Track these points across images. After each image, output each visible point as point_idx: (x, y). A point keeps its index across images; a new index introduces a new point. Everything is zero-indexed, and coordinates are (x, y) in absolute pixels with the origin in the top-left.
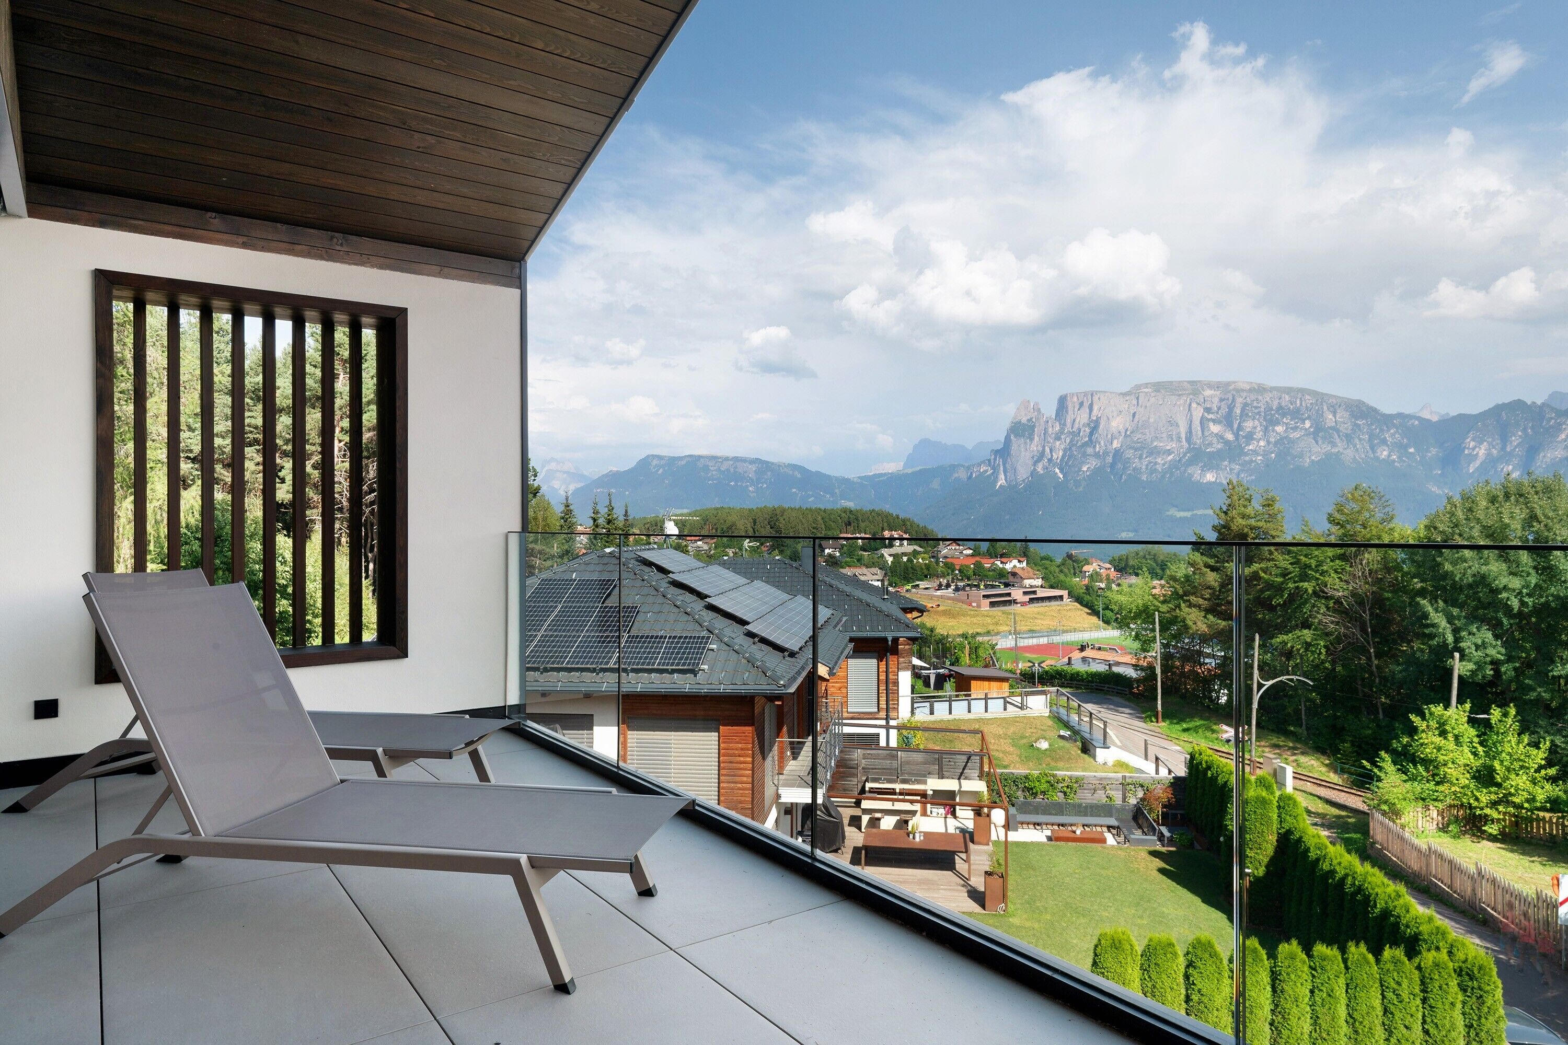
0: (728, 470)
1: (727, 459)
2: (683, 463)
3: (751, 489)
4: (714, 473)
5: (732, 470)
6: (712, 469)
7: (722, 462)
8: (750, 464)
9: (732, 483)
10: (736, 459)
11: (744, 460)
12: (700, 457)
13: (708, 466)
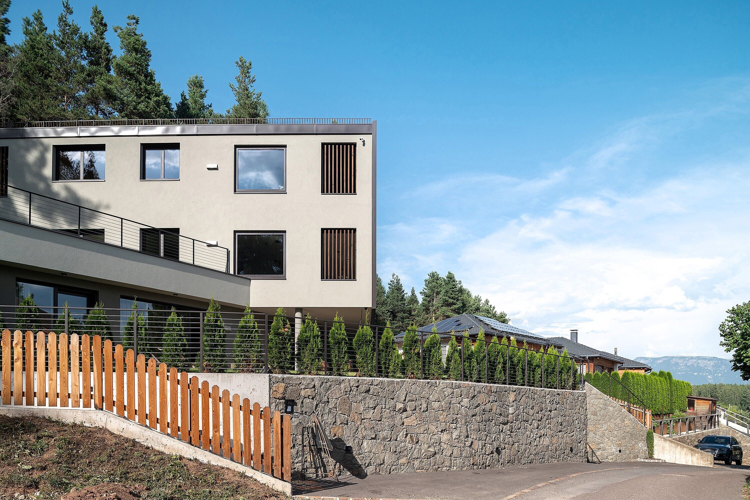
0: (693, 365)
1: (692, 358)
2: (661, 361)
3: (709, 377)
4: (682, 367)
5: (695, 365)
6: (681, 365)
7: (688, 360)
8: (709, 361)
9: (696, 374)
10: (698, 358)
11: (704, 359)
12: (672, 357)
13: (678, 363)
